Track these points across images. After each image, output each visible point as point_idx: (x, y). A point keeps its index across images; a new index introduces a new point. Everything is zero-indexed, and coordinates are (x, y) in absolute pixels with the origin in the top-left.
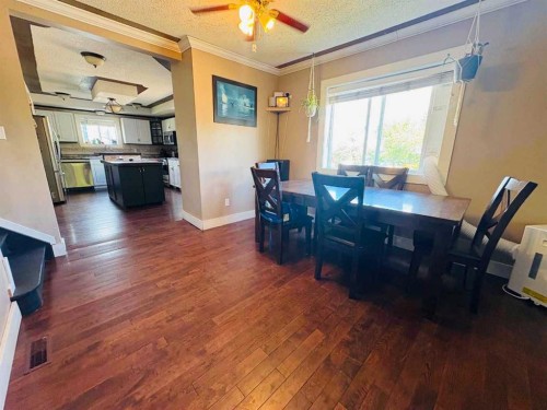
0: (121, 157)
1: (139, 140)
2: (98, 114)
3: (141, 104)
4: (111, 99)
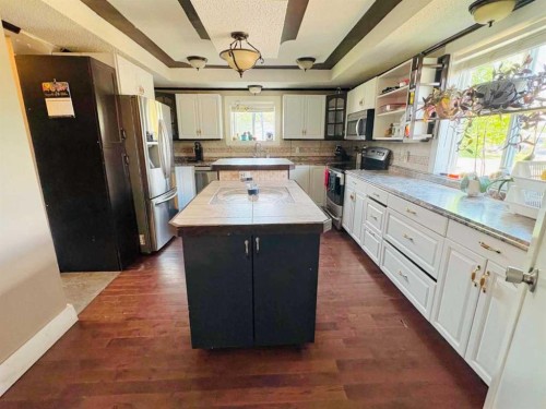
1: (304, 132)
2: (252, 90)
3: (313, 60)
4: (238, 36)
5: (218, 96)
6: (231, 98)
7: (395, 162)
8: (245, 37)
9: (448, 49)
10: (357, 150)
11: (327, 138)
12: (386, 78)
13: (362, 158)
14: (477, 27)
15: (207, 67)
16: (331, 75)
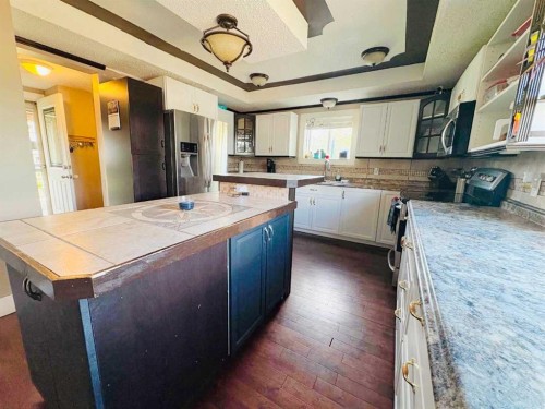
1: (383, 149)
2: (325, 105)
3: (387, 50)
5: (292, 113)
11: (417, 156)
13: (466, 186)
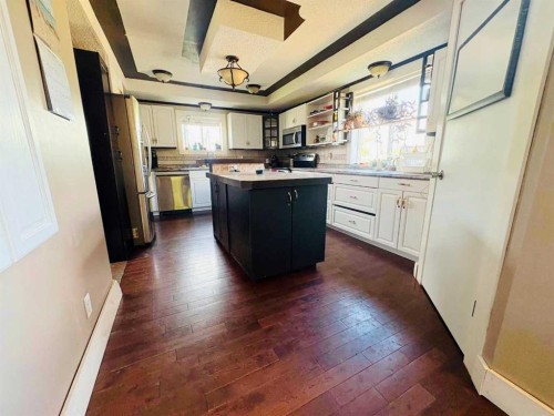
0: (236, 166)
1: (248, 143)
2: (203, 107)
3: (259, 87)
4: (232, 59)
5: (171, 108)
6: (180, 112)
7: (321, 161)
8: (237, 60)
9: (351, 89)
10: (290, 157)
11: (266, 148)
12: (314, 104)
13: (294, 161)
14: (370, 77)
15: (171, 82)
16: (267, 101)
